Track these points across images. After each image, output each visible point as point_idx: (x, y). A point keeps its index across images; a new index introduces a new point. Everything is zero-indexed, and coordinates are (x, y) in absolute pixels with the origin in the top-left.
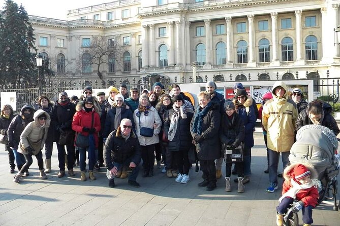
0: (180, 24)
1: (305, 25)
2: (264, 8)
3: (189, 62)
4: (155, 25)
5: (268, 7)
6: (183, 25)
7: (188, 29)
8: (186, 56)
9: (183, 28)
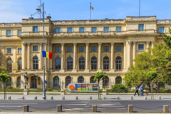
0: (47, 45)
1: (115, 51)
2: (94, 40)
3: (51, 67)
4: (31, 44)
5: (97, 40)
6: (49, 45)
7: (51, 48)
8: (50, 64)
9: (48, 47)
